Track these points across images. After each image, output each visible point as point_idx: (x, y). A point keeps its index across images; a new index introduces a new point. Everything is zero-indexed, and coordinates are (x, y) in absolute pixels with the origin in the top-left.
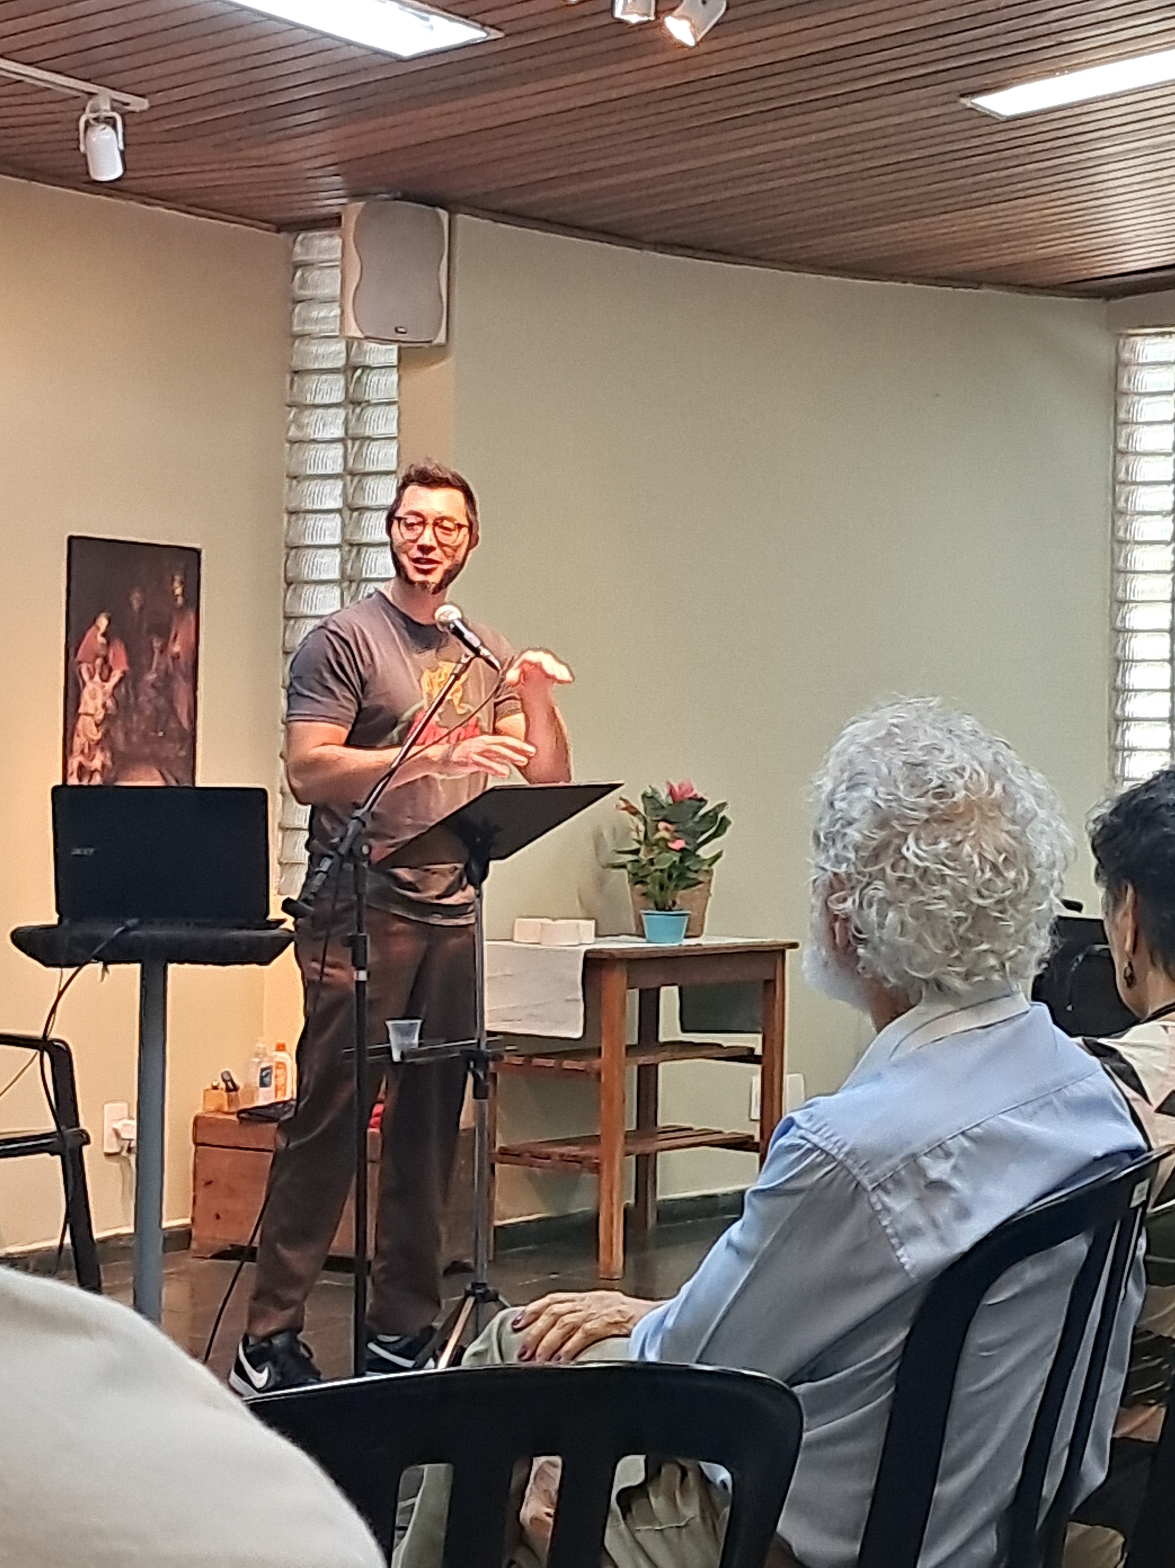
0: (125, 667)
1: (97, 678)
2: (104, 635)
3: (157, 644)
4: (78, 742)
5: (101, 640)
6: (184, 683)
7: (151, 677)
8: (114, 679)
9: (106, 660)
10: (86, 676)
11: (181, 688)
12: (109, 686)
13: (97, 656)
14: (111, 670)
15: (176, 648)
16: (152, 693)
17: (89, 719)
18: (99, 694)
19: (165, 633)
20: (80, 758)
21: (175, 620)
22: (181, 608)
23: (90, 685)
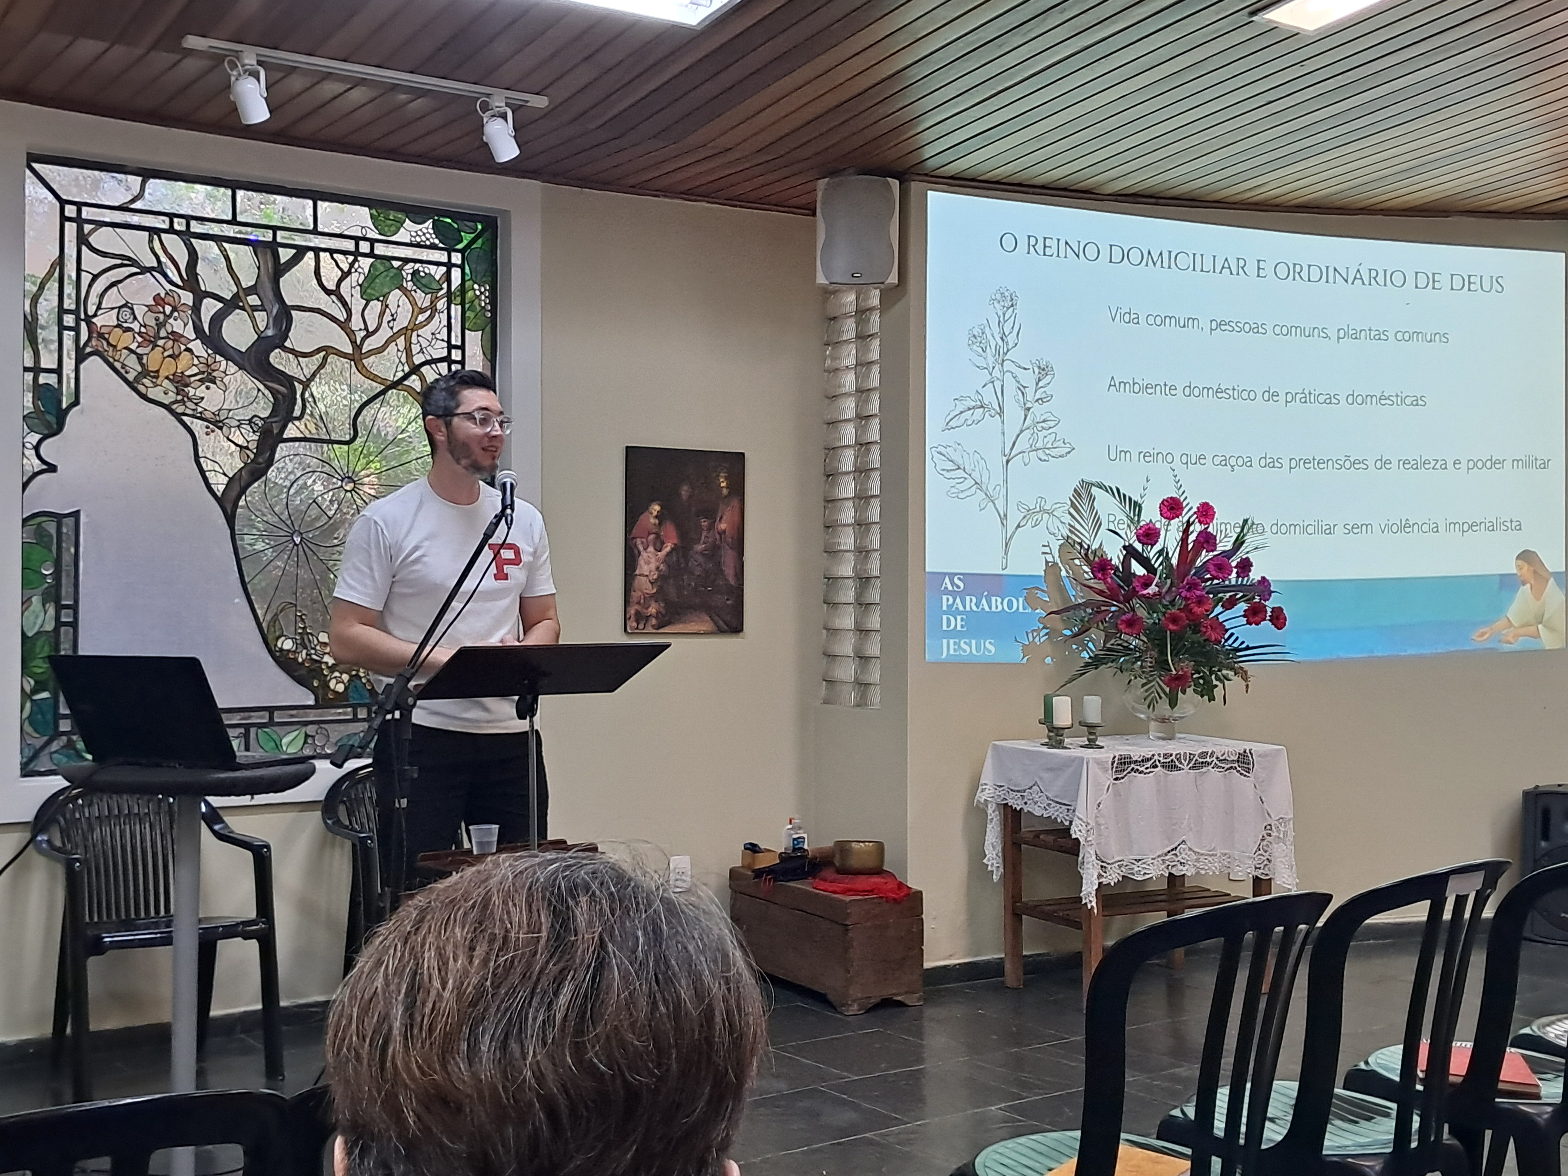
0: (676, 541)
1: (651, 549)
2: (656, 517)
3: (704, 523)
4: (635, 595)
5: (653, 521)
6: (730, 551)
7: (700, 547)
8: (668, 548)
9: (658, 535)
10: (641, 548)
11: (728, 557)
12: (661, 555)
13: (649, 534)
14: (663, 543)
15: (723, 526)
16: (701, 559)
17: (644, 579)
18: (653, 560)
19: (711, 514)
20: (637, 607)
21: (721, 506)
22: (726, 497)
23: (644, 554)
